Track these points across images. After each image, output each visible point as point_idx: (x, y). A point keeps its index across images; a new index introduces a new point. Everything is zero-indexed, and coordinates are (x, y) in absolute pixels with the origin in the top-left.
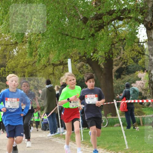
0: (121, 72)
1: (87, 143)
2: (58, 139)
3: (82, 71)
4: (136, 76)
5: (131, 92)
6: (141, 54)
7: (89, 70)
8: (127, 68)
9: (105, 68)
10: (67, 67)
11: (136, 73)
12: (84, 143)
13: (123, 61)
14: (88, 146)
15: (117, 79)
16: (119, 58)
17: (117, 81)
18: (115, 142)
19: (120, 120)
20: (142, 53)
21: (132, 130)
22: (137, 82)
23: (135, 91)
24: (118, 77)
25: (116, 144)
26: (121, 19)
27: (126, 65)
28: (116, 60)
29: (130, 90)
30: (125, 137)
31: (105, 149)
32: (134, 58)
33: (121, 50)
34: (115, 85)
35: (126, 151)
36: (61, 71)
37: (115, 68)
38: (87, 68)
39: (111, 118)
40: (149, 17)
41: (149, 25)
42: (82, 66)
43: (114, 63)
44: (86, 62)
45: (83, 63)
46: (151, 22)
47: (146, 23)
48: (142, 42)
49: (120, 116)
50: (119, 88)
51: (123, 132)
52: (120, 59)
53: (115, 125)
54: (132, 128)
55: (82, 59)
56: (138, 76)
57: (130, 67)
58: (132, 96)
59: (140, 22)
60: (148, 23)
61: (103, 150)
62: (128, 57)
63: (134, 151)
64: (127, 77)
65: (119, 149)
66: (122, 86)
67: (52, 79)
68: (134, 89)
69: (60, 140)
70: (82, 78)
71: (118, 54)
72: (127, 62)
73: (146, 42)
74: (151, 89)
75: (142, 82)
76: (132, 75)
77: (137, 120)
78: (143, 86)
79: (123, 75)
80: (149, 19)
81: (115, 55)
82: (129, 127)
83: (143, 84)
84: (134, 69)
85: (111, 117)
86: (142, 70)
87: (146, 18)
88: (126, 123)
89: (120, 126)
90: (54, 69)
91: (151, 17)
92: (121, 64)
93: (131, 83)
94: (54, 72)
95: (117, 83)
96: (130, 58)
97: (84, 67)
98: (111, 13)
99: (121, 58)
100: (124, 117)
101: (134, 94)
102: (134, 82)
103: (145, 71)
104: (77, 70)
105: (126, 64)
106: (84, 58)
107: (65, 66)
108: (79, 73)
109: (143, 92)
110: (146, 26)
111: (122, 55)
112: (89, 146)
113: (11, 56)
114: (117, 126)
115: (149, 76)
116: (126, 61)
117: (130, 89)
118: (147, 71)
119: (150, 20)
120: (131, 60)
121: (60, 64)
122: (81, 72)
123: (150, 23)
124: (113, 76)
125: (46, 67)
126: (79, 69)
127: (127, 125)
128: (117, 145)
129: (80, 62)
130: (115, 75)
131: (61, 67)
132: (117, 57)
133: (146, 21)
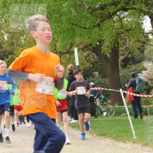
0: (126, 62)
1: (94, 133)
3: (89, 60)
4: (142, 66)
5: (137, 82)
7: (95, 59)
8: (133, 58)
9: (111, 57)
10: (74, 56)
11: (142, 63)
12: (91, 133)
13: (129, 51)
14: (95, 135)
15: (123, 68)
16: (124, 48)
17: (123, 71)
18: (122, 132)
19: (127, 109)
20: (148, 43)
21: (139, 120)
22: (143, 72)
23: (141, 81)
24: (124, 66)
25: (123, 134)
26: (126, 10)
27: (132, 55)
28: (122, 50)
29: (136, 80)
30: (132, 127)
31: (113, 138)
32: (140, 48)
33: (126, 40)
34: (121, 74)
35: (134, 141)
36: (68, 59)
37: (121, 58)
38: (93, 57)
39: (118, 108)
42: (88, 55)
43: (120, 53)
44: (92, 51)
45: (89, 52)
47: (151, 14)
48: (147, 33)
49: (127, 105)
50: (125, 77)
51: (131, 121)
52: (125, 49)
53: (123, 115)
54: (139, 117)
55: (88, 48)
56: (144, 66)
57: (135, 57)
58: (138, 86)
61: (111, 140)
62: (134, 47)
63: (141, 141)
64: (133, 67)
65: (127, 139)
66: (128, 76)
68: (139, 78)
70: (88, 67)
71: (124, 44)
72: (133, 52)
73: (151, 33)
75: (148, 72)
76: (138, 65)
77: (144, 110)
78: (149, 76)
79: (129, 65)
81: (121, 45)
82: (136, 117)
83: (149, 74)
84: (139, 59)
85: (118, 106)
86: (148, 60)
87: (150, 9)
88: (133, 113)
89: (127, 115)
90: (60, 57)
92: (127, 53)
93: (138, 73)
95: (123, 72)
96: (136, 49)
97: (91, 56)
98: (116, 4)
99: (126, 48)
100: (131, 106)
101: (140, 84)
102: (140, 72)
103: (151, 61)
104: (84, 59)
105: (131, 53)
106: (90, 47)
107: (72, 54)
108: (86, 62)
109: (149, 82)
110: (150, 17)
111: (128, 45)
112: (97, 135)
113: (19, 44)
114: (124, 116)
116: (131, 51)
117: (136, 78)
120: (137, 50)
121: (67, 53)
122: (87, 61)
124: (119, 65)
126: (86, 58)
127: (134, 115)
128: (125, 135)
129: (87, 51)
130: (121, 65)
132: (123, 47)
133: (150, 12)
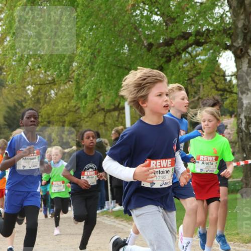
2: (106, 218)
6: (227, 92)
10: (124, 113)
16: (197, 98)
20: (229, 90)
26: (201, 44)
33: (200, 87)
36: (116, 119)
40: (239, 40)
41: (239, 52)
46: (241, 47)
47: (235, 49)
48: (228, 76)
52: (198, 100)
59: (227, 48)
60: (238, 48)
67: (102, 131)
69: (108, 219)
71: (196, 93)
73: (234, 75)
74: (240, 140)
75: (229, 131)
78: (230, 137)
80: (238, 43)
81: (192, 95)
83: (229, 134)
86: (228, 115)
87: (235, 42)
90: (105, 116)
91: (242, 41)
94: (106, 121)
98: (186, 37)
99: (199, 98)
103: (233, 116)
107: (121, 111)
110: (235, 53)
113: (47, 100)
115: (237, 123)
118: (235, 116)
119: (240, 45)
123: (240, 49)
125: (95, 113)
131: (116, 113)
132: (194, 97)
133: (234, 46)
